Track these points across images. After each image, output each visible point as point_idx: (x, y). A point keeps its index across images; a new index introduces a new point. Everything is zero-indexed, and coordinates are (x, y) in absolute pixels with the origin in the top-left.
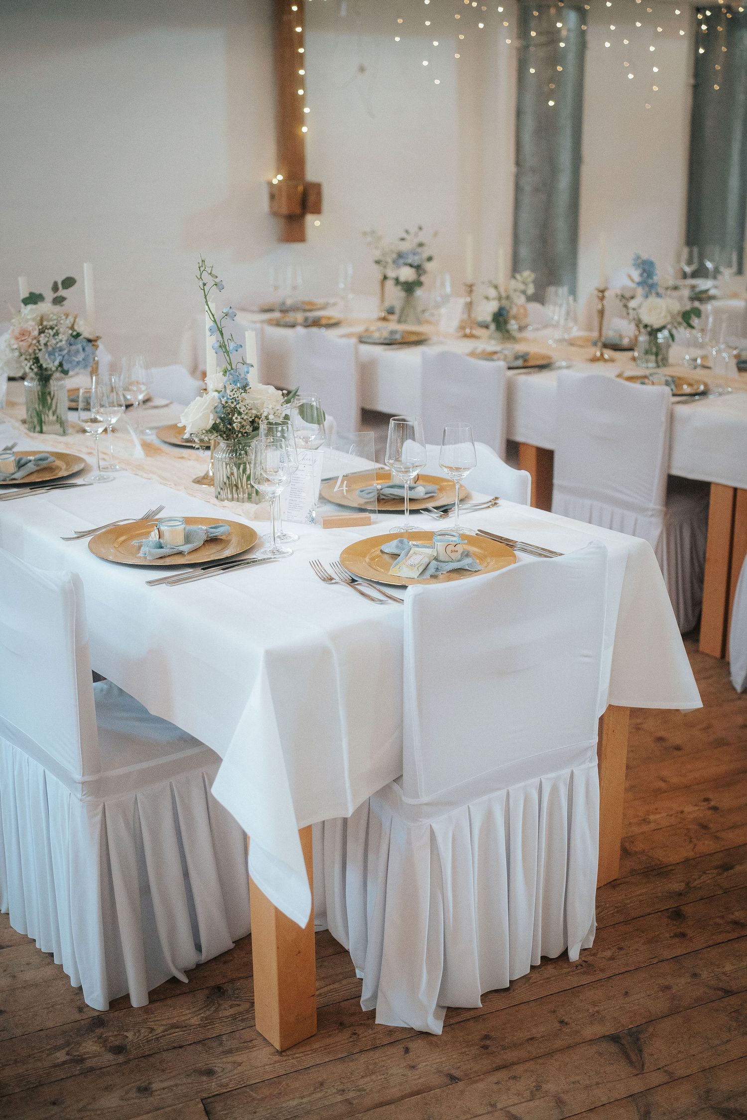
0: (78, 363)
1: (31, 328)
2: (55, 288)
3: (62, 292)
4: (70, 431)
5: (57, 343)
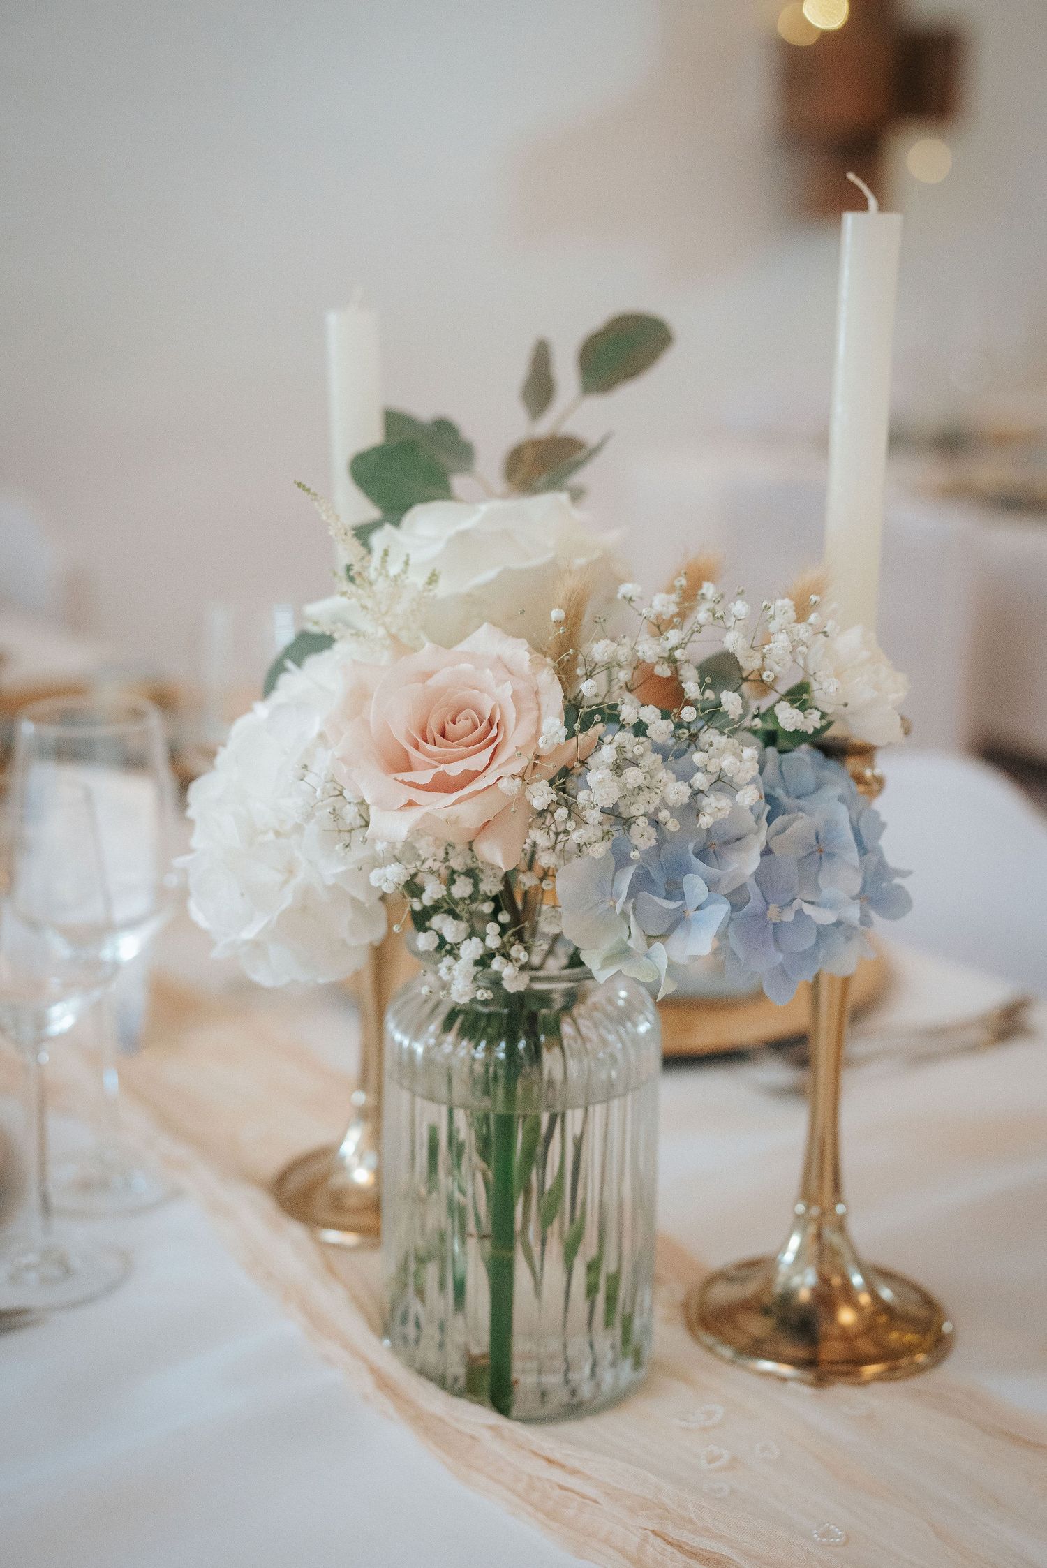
1: (505, 690)
2: (537, 389)
3: (579, 412)
5: (697, 798)
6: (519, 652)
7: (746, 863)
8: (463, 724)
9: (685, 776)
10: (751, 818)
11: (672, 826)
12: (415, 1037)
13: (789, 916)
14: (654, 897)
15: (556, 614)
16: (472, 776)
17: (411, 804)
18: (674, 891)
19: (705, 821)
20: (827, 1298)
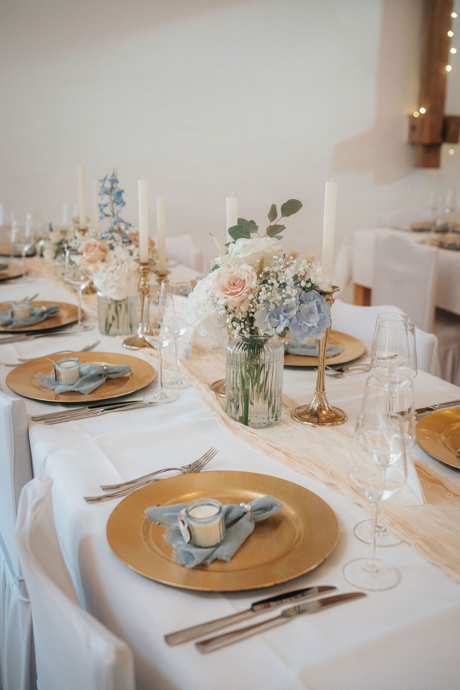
0: (310, 329)
1: (246, 276)
2: (273, 215)
3: (280, 220)
4: (284, 414)
5: (283, 299)
6: (250, 268)
7: (293, 313)
8: (237, 282)
9: (281, 295)
10: (295, 304)
11: (278, 305)
12: (231, 348)
13: (302, 325)
14: (273, 319)
15: (258, 261)
16: (238, 292)
17: (226, 298)
18: (278, 318)
19: (284, 304)
20: (321, 409)
